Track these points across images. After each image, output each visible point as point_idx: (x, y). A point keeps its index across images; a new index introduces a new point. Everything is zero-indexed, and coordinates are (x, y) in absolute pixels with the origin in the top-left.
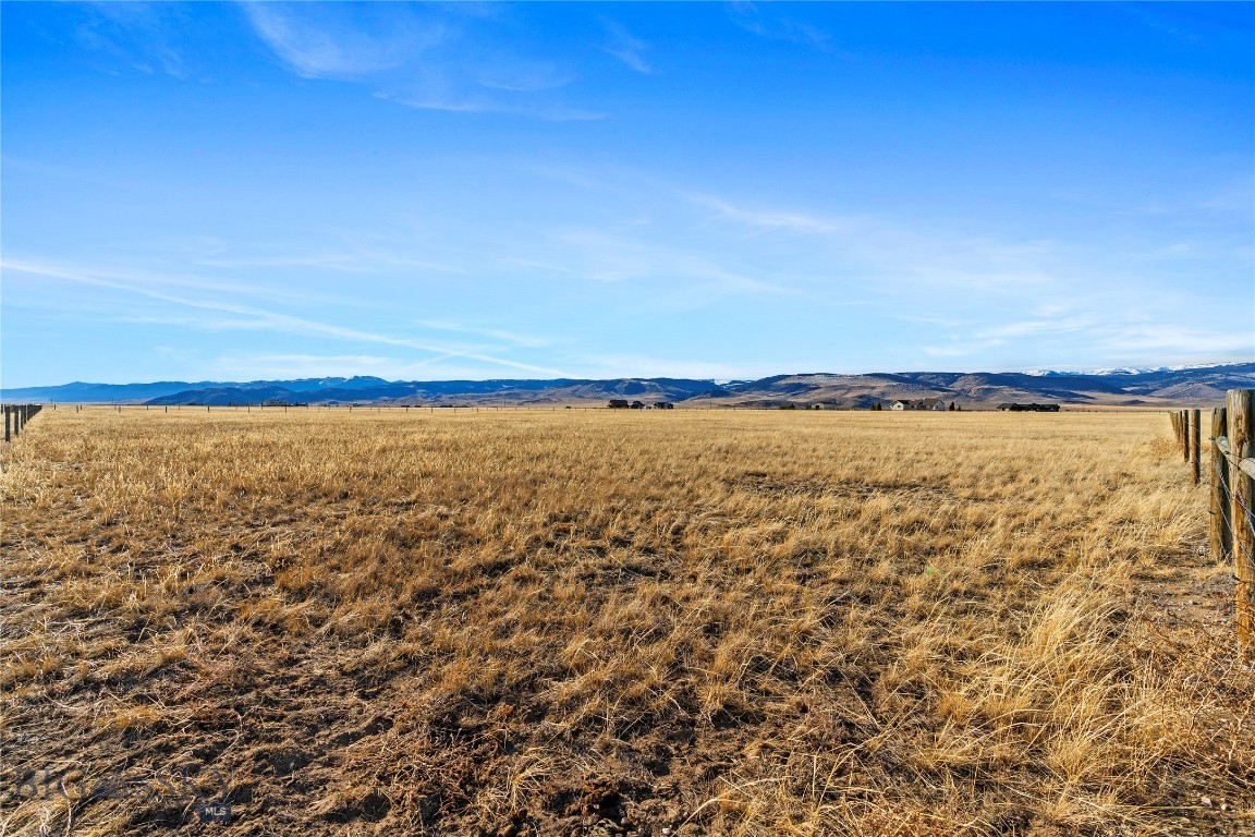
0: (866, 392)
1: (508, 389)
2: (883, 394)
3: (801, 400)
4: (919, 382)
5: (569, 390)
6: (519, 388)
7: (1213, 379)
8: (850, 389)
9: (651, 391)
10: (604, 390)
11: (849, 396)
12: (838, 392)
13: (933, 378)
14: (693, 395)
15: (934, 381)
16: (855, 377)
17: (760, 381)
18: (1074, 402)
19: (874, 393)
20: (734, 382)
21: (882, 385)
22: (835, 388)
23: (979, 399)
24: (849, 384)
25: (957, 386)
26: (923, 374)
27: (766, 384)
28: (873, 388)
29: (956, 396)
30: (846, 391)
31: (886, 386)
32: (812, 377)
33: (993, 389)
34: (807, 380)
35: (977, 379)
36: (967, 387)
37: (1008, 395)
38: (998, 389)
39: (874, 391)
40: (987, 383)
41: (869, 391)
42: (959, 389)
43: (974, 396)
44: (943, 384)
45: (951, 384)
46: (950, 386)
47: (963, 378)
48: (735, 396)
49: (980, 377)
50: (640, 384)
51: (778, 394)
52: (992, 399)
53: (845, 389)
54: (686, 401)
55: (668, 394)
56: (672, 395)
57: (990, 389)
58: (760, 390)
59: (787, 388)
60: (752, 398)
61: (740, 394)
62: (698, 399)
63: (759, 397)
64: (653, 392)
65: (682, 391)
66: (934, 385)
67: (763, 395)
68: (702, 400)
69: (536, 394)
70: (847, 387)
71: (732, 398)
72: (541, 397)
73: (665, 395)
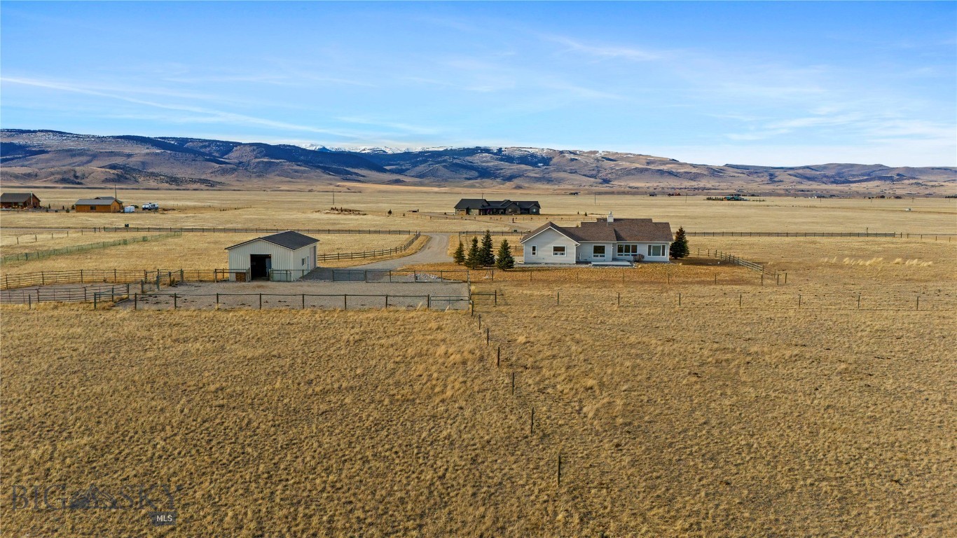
0: (119, 161)
2: (143, 163)
4: (188, 151)
7: (445, 161)
8: (95, 156)
12: (77, 160)
13: (205, 147)
16: (102, 139)
19: (132, 162)
21: (144, 150)
22: (72, 153)
24: (94, 148)
25: (233, 156)
26: (192, 140)
28: (129, 156)
29: (235, 170)
30: (88, 158)
31: (148, 154)
32: (32, 135)
33: (273, 162)
34: (24, 139)
35: (254, 150)
36: (244, 160)
37: (289, 171)
38: (278, 164)
39: (130, 159)
40: (265, 156)
41: (125, 158)
42: (236, 161)
43: (255, 170)
44: (217, 155)
45: (226, 154)
46: (225, 157)
47: (238, 147)
49: (257, 148)
52: (274, 174)
53: (87, 155)
57: (270, 161)
66: (205, 154)
70: (90, 153)
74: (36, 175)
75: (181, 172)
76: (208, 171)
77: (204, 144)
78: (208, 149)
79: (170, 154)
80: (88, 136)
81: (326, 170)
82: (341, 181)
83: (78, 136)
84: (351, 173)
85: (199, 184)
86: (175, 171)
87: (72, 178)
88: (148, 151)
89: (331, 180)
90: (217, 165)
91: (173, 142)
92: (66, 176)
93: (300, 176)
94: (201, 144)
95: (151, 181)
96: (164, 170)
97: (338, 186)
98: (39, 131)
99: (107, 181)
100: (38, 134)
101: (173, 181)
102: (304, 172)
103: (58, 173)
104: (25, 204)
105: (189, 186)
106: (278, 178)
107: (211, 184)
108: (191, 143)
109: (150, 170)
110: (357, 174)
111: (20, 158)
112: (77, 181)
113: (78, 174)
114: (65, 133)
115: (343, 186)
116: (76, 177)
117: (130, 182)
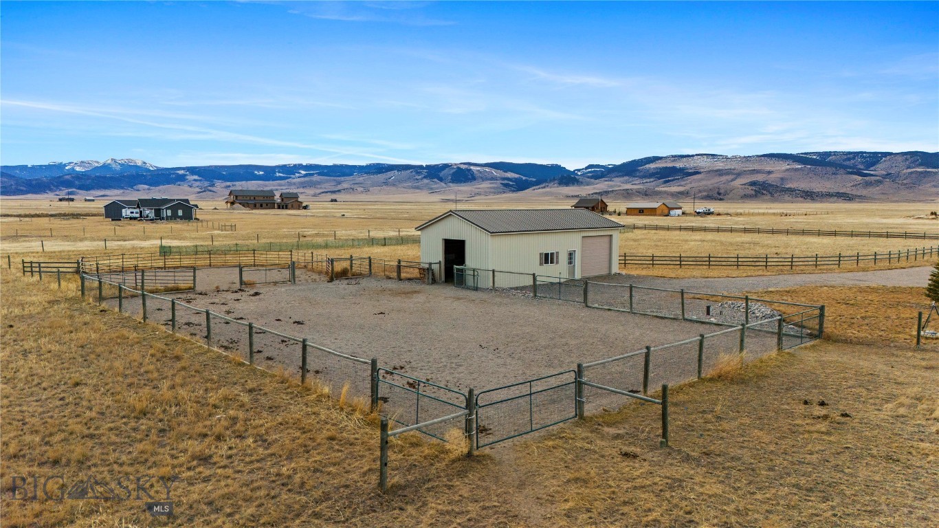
0: (760, 178)
1: (305, 176)
2: (782, 179)
3: (674, 189)
4: (831, 164)
5: (381, 177)
6: (320, 174)
8: (738, 174)
9: (484, 179)
10: (425, 177)
11: (739, 182)
12: (724, 178)
13: (849, 159)
14: (537, 183)
15: (851, 164)
16: (747, 159)
17: (624, 165)
19: (772, 179)
20: (591, 166)
21: (784, 166)
22: (720, 173)
23: (909, 187)
24: (738, 166)
25: (880, 169)
26: (835, 153)
27: (629, 169)
28: (769, 173)
29: (880, 182)
30: (733, 177)
31: (787, 170)
32: (691, 159)
33: (929, 172)
34: (683, 163)
35: (907, 159)
36: (894, 170)
39: (771, 176)
40: (920, 165)
41: (765, 175)
42: (885, 173)
43: (904, 182)
44: (862, 167)
45: (872, 166)
46: (872, 168)
47: (888, 157)
48: (593, 184)
49: (911, 157)
50: (471, 169)
51: (645, 181)
52: (929, 185)
53: (733, 174)
54: (526, 191)
55: (506, 182)
56: (511, 183)
57: (926, 171)
58: (623, 176)
59: (657, 173)
60: (612, 186)
61: (597, 181)
62: (542, 188)
63: (620, 186)
64: (487, 179)
65: (524, 178)
66: (850, 168)
67: (627, 182)
68: (547, 189)
69: (339, 183)
70: (735, 172)
71: (585, 187)
72: (345, 185)
73: (502, 184)
74: (687, 193)
76: (847, 183)
77: (849, 156)
78: (852, 161)
79: (810, 168)
80: (736, 157)
83: (727, 158)
85: (836, 198)
86: (814, 185)
87: (716, 195)
88: (788, 167)
90: (860, 178)
91: (815, 157)
92: (710, 194)
94: (845, 157)
95: (786, 196)
96: (803, 185)
98: (696, 155)
99: (745, 196)
100: (696, 158)
101: (808, 196)
103: (705, 191)
105: (824, 200)
107: (847, 197)
108: (834, 157)
109: (787, 187)
111: (678, 179)
112: (719, 197)
113: (722, 191)
114: (717, 155)
116: (719, 194)
117: (766, 198)
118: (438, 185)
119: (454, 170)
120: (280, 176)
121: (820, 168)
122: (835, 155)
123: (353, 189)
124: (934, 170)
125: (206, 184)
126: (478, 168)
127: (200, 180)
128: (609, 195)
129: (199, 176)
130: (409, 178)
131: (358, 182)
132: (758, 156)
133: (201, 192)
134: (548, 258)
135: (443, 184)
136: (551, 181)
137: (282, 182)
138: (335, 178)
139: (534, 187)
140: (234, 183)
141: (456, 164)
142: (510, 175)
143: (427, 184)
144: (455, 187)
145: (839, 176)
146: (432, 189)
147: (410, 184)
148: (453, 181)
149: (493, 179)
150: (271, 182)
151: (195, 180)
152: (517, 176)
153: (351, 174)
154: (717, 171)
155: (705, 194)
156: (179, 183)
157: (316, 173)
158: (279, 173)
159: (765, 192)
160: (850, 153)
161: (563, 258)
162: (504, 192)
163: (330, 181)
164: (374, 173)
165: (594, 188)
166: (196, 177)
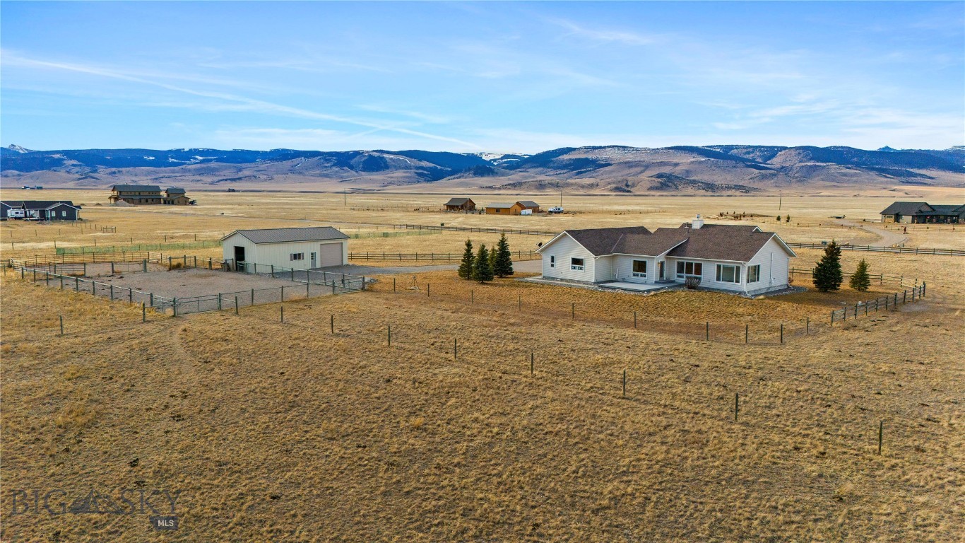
0: (666, 170)
1: (202, 162)
2: (687, 171)
3: (587, 180)
4: (732, 157)
5: (287, 164)
6: (218, 160)
8: (647, 167)
9: (397, 168)
10: (334, 165)
11: (647, 174)
12: (633, 170)
13: (748, 153)
14: (452, 173)
15: (750, 156)
16: (656, 151)
17: (538, 156)
18: (908, 183)
19: (677, 171)
20: (506, 156)
21: (689, 159)
22: (629, 165)
23: (800, 180)
24: (647, 159)
25: (776, 162)
26: (737, 147)
27: (544, 160)
28: (676, 165)
29: (775, 175)
30: (642, 169)
31: (692, 163)
32: (602, 151)
33: (818, 166)
34: (596, 154)
35: (799, 154)
36: (788, 164)
37: (836, 174)
38: (824, 167)
39: (677, 168)
40: (811, 159)
41: (672, 168)
42: (779, 166)
43: (796, 175)
44: (760, 161)
45: (770, 159)
46: (769, 162)
47: (783, 152)
48: (507, 175)
49: (803, 152)
50: (383, 157)
51: (559, 172)
52: (817, 179)
53: (641, 166)
54: (441, 181)
55: (420, 171)
56: (425, 172)
57: (815, 166)
58: (537, 167)
59: (570, 164)
60: (526, 177)
61: (512, 172)
62: (457, 178)
63: (534, 177)
64: (400, 168)
65: (439, 167)
66: (748, 160)
67: (541, 173)
68: (462, 180)
69: (240, 170)
70: (644, 164)
71: (501, 178)
72: (246, 173)
73: (416, 173)
75: (719, 178)
76: (746, 176)
77: (748, 150)
78: (751, 155)
79: (713, 161)
80: (645, 149)
81: (882, 171)
82: (902, 185)
83: (637, 150)
84: (916, 175)
85: (734, 190)
86: (715, 178)
87: (624, 188)
88: (694, 159)
89: (887, 182)
90: (757, 171)
91: (718, 150)
92: (619, 186)
93: (848, 180)
94: (745, 151)
95: (690, 188)
96: (706, 177)
97: (894, 190)
98: (608, 147)
99: (651, 188)
100: (607, 149)
101: (711, 189)
102: (853, 175)
103: (614, 183)
104: (462, 207)
105: (724, 193)
106: (822, 183)
107: (744, 190)
108: (735, 150)
109: (693, 178)
110: (922, 176)
111: (590, 170)
112: (627, 189)
113: (629, 183)
114: (627, 147)
115: (900, 191)
116: (627, 186)
117: (671, 190)
118: (349, 174)
119: (366, 158)
120: (172, 162)
121: (722, 161)
122: (736, 148)
123: (255, 177)
124: (822, 164)
125: (88, 169)
126: (391, 156)
127: (80, 166)
128: (523, 187)
129: (78, 161)
130: (318, 166)
131: (261, 169)
132: (666, 148)
133: (80, 179)
134: (297, 257)
135: (354, 173)
136: (466, 171)
137: (176, 168)
138: (235, 165)
139: (448, 178)
140: (120, 169)
141: (367, 152)
142: (424, 164)
143: (337, 172)
144: (366, 175)
145: (738, 169)
146: (342, 177)
147: (318, 172)
148: (364, 169)
149: (407, 167)
150: (163, 169)
151: (73, 165)
152: (431, 165)
153: (253, 161)
154: (629, 162)
155: (614, 186)
156: (54, 168)
157: (214, 159)
158: (172, 158)
159: (670, 184)
160: (750, 147)
161: (307, 257)
162: (418, 182)
163: (230, 167)
164: (277, 160)
165: (509, 179)
166: (75, 162)
